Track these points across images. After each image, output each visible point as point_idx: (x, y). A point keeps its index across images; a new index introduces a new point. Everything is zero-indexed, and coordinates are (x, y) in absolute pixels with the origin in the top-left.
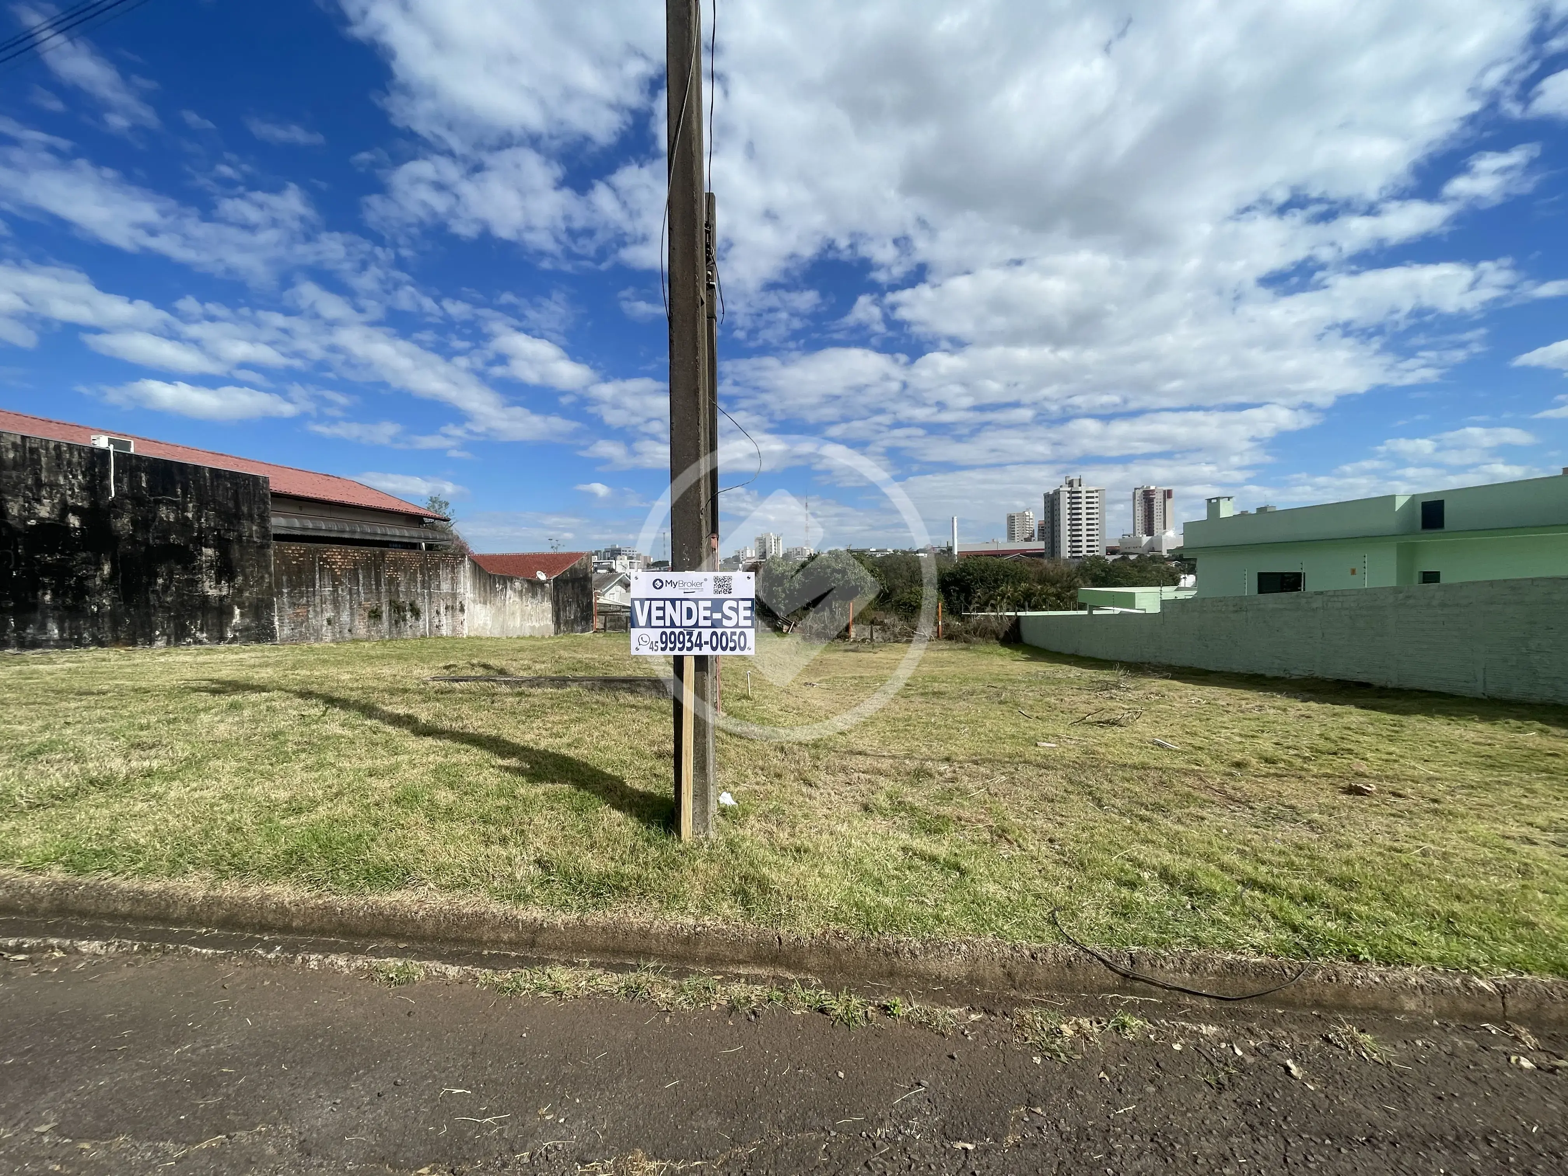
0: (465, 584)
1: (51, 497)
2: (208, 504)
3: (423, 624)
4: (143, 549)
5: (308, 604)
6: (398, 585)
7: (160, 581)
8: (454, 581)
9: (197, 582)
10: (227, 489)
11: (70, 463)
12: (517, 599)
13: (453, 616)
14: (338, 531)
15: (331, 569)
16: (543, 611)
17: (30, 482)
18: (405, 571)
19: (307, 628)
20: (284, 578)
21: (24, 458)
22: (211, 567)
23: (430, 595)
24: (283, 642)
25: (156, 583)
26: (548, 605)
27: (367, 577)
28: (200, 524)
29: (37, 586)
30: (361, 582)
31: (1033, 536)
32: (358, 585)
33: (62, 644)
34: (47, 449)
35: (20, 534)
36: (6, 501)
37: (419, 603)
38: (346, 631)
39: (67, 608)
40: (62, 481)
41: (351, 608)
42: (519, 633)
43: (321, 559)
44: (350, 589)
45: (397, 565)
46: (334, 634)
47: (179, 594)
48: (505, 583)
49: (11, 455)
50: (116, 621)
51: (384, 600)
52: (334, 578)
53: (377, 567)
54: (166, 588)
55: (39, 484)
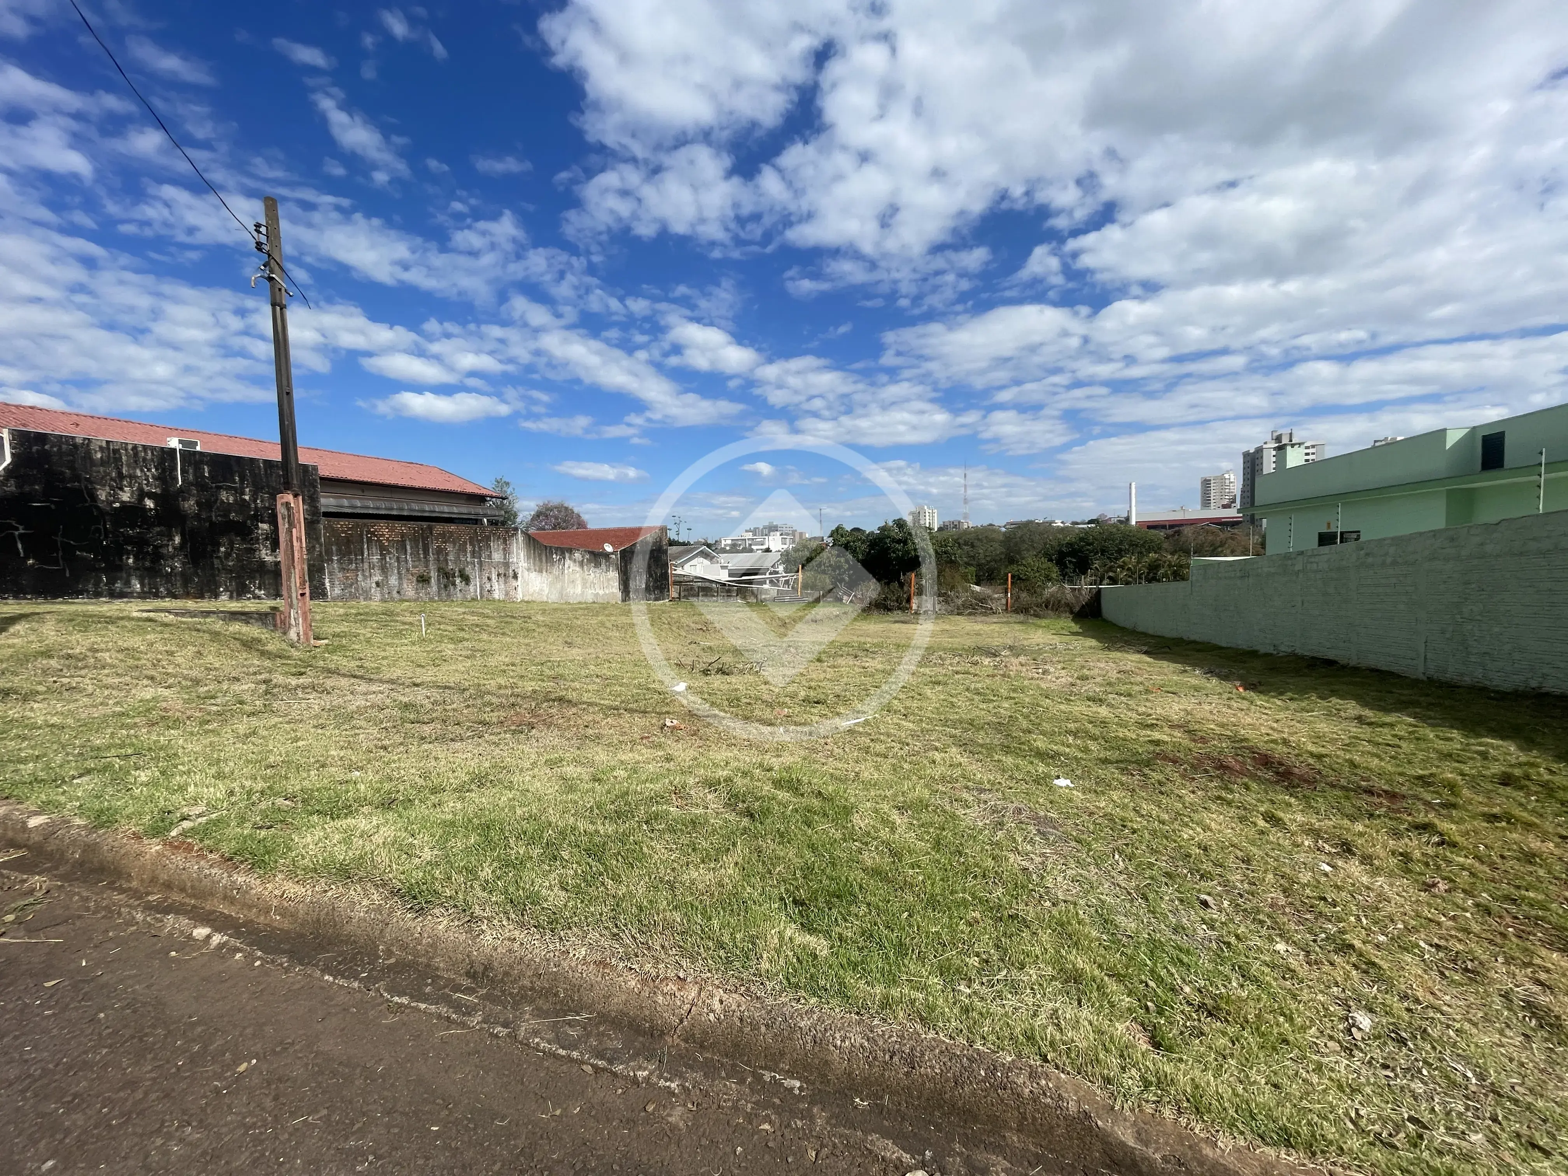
0: (518, 554)
1: (130, 486)
2: (262, 488)
3: (474, 588)
4: (207, 524)
5: (357, 569)
6: (447, 554)
7: (223, 549)
8: (506, 551)
9: (255, 551)
10: (280, 476)
11: (144, 460)
12: (578, 569)
13: (506, 583)
14: (386, 509)
15: (378, 540)
16: (609, 580)
17: (114, 474)
18: (454, 543)
19: (357, 589)
20: (334, 548)
21: (109, 457)
22: (267, 539)
23: (481, 563)
24: (334, 599)
25: (219, 551)
26: (613, 575)
27: (415, 547)
28: (256, 504)
29: (121, 552)
30: (409, 551)
31: (1234, 501)
32: (406, 554)
33: (143, 596)
34: (126, 450)
35: (108, 513)
36: (97, 490)
37: (468, 570)
38: (395, 592)
39: (146, 569)
40: (139, 473)
41: (399, 573)
42: (580, 599)
43: (368, 532)
44: (398, 558)
45: (445, 537)
46: (382, 594)
47: (239, 559)
48: (563, 553)
49: (99, 455)
50: (186, 580)
51: (433, 567)
52: (382, 549)
53: (424, 539)
54: (228, 555)
55: (121, 476)
